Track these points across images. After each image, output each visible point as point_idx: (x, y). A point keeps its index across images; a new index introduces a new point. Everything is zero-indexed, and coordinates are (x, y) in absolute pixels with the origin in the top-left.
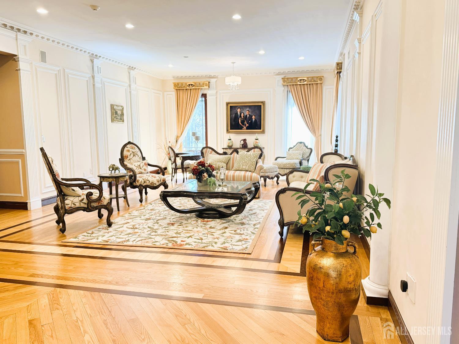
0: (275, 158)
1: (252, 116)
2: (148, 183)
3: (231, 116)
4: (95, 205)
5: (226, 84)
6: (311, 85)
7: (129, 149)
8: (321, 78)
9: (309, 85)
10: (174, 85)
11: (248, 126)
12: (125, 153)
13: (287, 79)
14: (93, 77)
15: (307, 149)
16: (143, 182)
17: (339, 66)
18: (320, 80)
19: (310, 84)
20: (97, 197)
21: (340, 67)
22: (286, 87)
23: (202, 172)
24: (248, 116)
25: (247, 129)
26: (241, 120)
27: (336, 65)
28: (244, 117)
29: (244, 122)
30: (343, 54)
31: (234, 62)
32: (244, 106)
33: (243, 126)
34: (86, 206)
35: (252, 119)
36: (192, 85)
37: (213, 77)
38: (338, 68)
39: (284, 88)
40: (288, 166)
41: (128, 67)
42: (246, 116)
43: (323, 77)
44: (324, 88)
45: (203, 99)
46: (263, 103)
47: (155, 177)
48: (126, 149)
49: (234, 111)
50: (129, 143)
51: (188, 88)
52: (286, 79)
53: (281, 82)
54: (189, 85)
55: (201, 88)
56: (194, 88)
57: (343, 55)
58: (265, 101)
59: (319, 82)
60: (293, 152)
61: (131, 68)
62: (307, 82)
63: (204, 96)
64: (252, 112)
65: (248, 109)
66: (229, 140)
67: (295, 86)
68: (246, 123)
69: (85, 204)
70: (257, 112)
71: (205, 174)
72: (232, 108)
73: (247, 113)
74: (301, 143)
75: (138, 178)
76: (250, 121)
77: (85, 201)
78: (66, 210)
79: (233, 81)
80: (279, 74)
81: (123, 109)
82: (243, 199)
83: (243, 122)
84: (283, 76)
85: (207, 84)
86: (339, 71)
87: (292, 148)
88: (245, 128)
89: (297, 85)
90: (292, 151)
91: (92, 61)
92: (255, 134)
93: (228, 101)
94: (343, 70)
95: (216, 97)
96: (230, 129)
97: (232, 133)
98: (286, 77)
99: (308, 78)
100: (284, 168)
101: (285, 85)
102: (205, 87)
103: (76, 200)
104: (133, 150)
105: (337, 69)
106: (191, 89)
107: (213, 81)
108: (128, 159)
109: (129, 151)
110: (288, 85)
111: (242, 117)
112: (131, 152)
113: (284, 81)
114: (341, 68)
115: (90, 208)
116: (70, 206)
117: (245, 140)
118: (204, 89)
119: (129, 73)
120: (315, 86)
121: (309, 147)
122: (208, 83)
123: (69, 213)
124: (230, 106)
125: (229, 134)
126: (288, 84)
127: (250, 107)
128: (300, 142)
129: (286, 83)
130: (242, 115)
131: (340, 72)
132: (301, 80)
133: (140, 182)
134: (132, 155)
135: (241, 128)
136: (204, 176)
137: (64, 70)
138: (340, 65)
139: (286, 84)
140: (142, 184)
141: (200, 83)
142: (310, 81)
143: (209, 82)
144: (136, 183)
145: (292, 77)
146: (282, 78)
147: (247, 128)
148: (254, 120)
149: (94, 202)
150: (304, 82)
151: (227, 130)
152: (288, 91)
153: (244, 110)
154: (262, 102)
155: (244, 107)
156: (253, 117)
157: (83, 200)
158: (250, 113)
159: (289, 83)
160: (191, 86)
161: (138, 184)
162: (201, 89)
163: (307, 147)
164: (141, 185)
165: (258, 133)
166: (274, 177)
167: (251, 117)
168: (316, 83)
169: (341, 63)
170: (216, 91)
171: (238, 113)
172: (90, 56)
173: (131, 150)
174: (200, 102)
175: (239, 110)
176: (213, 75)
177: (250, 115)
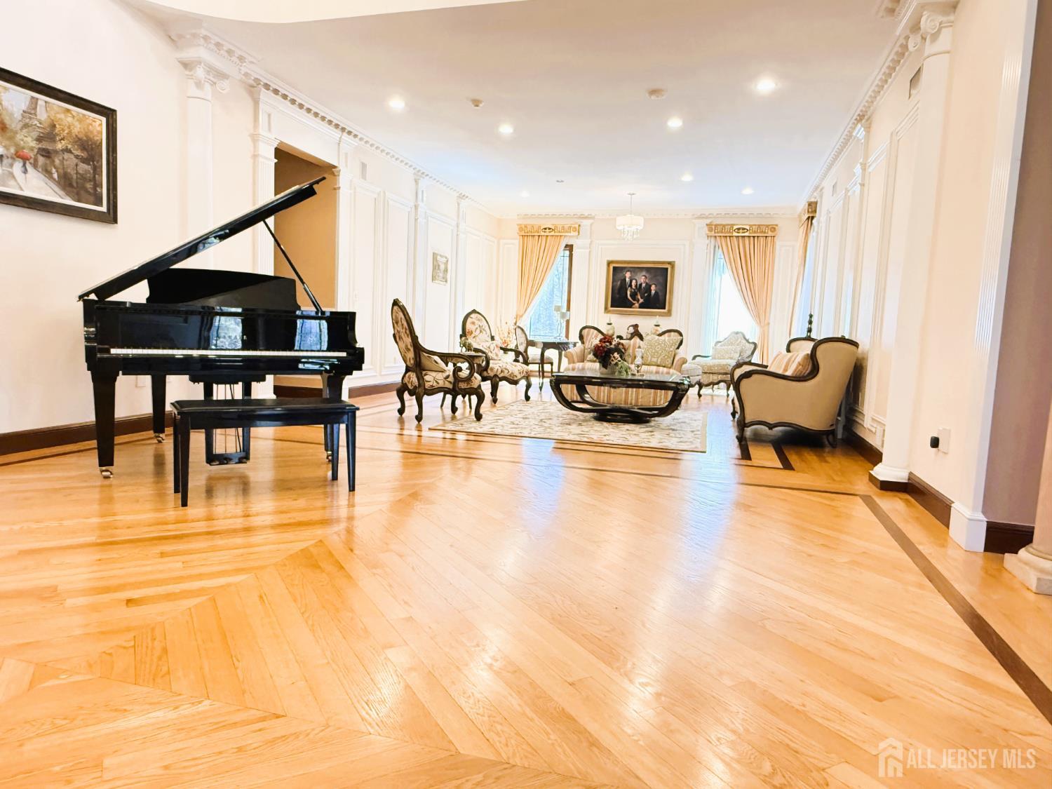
0: (692, 356)
1: (650, 286)
2: (506, 374)
3: (615, 283)
4: (463, 385)
5: (618, 228)
6: (756, 238)
7: (473, 320)
8: (774, 228)
9: (752, 238)
10: (519, 229)
11: (642, 303)
12: (469, 326)
13: (716, 225)
14: (416, 207)
15: (747, 344)
16: (500, 370)
17: (812, 207)
18: (771, 231)
19: (754, 237)
20: (466, 375)
21: (813, 209)
22: (713, 239)
23: (611, 351)
24: (644, 285)
26: (631, 292)
27: (807, 206)
28: (636, 286)
29: (637, 294)
30: (820, 188)
31: (632, 192)
32: (636, 268)
33: (634, 302)
34: (451, 386)
35: (651, 290)
36: (550, 229)
37: (586, 218)
38: (810, 210)
39: (707, 241)
40: (716, 369)
41: (458, 195)
42: (641, 285)
43: (777, 225)
44: (778, 243)
45: (567, 253)
46: (672, 264)
47: (516, 366)
48: (469, 320)
49: (620, 276)
50: (474, 311)
51: (543, 234)
52: (713, 227)
53: (706, 229)
54: (545, 229)
55: (567, 234)
56: (553, 233)
57: (819, 190)
58: (674, 262)
59: (770, 234)
60: (723, 347)
61: (462, 197)
62: (750, 233)
63: (570, 248)
64: (651, 279)
65: (644, 273)
66: (609, 324)
67: (728, 238)
68: (639, 297)
69: (450, 382)
70: (661, 279)
71: (616, 355)
72: (617, 270)
73: (642, 281)
74: (737, 333)
75: (491, 365)
76: (646, 295)
77: (451, 379)
78: (425, 389)
79: (630, 224)
80: (701, 217)
81: (447, 261)
82: (679, 389)
83: (634, 295)
84: (708, 221)
85: (575, 228)
86: (811, 215)
87: (720, 342)
88: (637, 305)
89: (733, 236)
90: (721, 346)
91: (416, 181)
92: (654, 317)
93: (611, 259)
94: (817, 215)
95: (590, 252)
96: (612, 306)
97: (613, 312)
98: (714, 223)
99: (751, 226)
100: (710, 373)
101: (711, 236)
102: (573, 234)
103: (440, 376)
104: (479, 323)
105: (808, 212)
106: (547, 236)
107: (586, 223)
108: (473, 335)
109: (473, 323)
110: (715, 237)
111: (633, 287)
112: (477, 326)
113: (710, 230)
114: (815, 211)
115: (457, 389)
116: (431, 384)
117: (636, 326)
118: (570, 236)
119: (458, 204)
120: (762, 239)
121: (750, 341)
122: (577, 226)
123: (428, 395)
124: (614, 267)
125: (609, 315)
126: (717, 235)
127: (648, 270)
128: (736, 331)
129: (713, 232)
130: (634, 282)
131: (813, 218)
132: (739, 229)
133: (495, 370)
134: (478, 331)
135: (630, 305)
136: (614, 357)
137: (384, 193)
138: (813, 205)
139: (710, 234)
140: (498, 374)
141: (563, 227)
142: (755, 232)
143: (579, 226)
144: (489, 371)
145: (724, 223)
146: (707, 225)
147: (641, 306)
148: (653, 292)
149: (462, 381)
150: (744, 232)
151: (606, 308)
152: (715, 247)
153: (636, 275)
154: (669, 263)
155: (637, 270)
156: (653, 287)
157: (448, 377)
158: (647, 281)
159: (718, 232)
160: (547, 230)
161: (491, 374)
162: (565, 236)
163: (748, 341)
164: (496, 376)
165: (661, 315)
166: (695, 384)
167: (648, 287)
168: (766, 235)
169: (816, 203)
170: (590, 240)
171: (627, 279)
172: (414, 174)
173: (476, 322)
174: (562, 257)
175: (628, 275)
176: (586, 214)
177: (647, 284)
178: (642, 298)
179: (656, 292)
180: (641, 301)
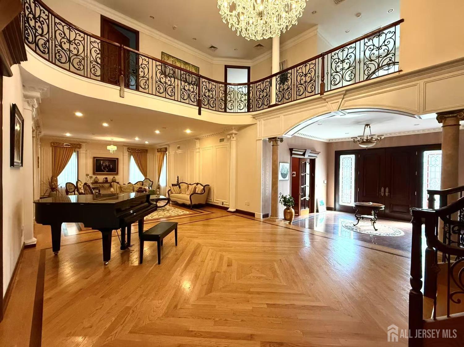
9: (141, 153)
24: (108, 165)
25: (106, 172)
26: (103, 167)
29: (105, 168)
33: (105, 170)
37: (84, 142)
43: (148, 150)
44: (148, 155)
46: (118, 159)
52: (130, 149)
54: (66, 145)
55: (76, 147)
56: (70, 147)
57: (167, 145)
65: (107, 161)
66: (95, 178)
73: (107, 164)
74: (147, 179)
76: (109, 168)
80: (125, 146)
89: (136, 152)
93: (94, 156)
95: (86, 154)
96: (96, 172)
99: (141, 149)
102: (79, 147)
110: (130, 152)
117: (106, 178)
120: (144, 153)
124: (96, 159)
125: (95, 175)
127: (109, 160)
130: (104, 164)
135: (103, 171)
141: (74, 145)
143: (81, 145)
145: (134, 148)
146: (127, 148)
148: (111, 167)
150: (139, 151)
151: (94, 172)
152: (130, 155)
156: (111, 166)
169: (167, 148)
170: (86, 150)
175: (102, 162)
177: (109, 165)
178: (107, 169)
179: (112, 167)
180: (107, 170)
